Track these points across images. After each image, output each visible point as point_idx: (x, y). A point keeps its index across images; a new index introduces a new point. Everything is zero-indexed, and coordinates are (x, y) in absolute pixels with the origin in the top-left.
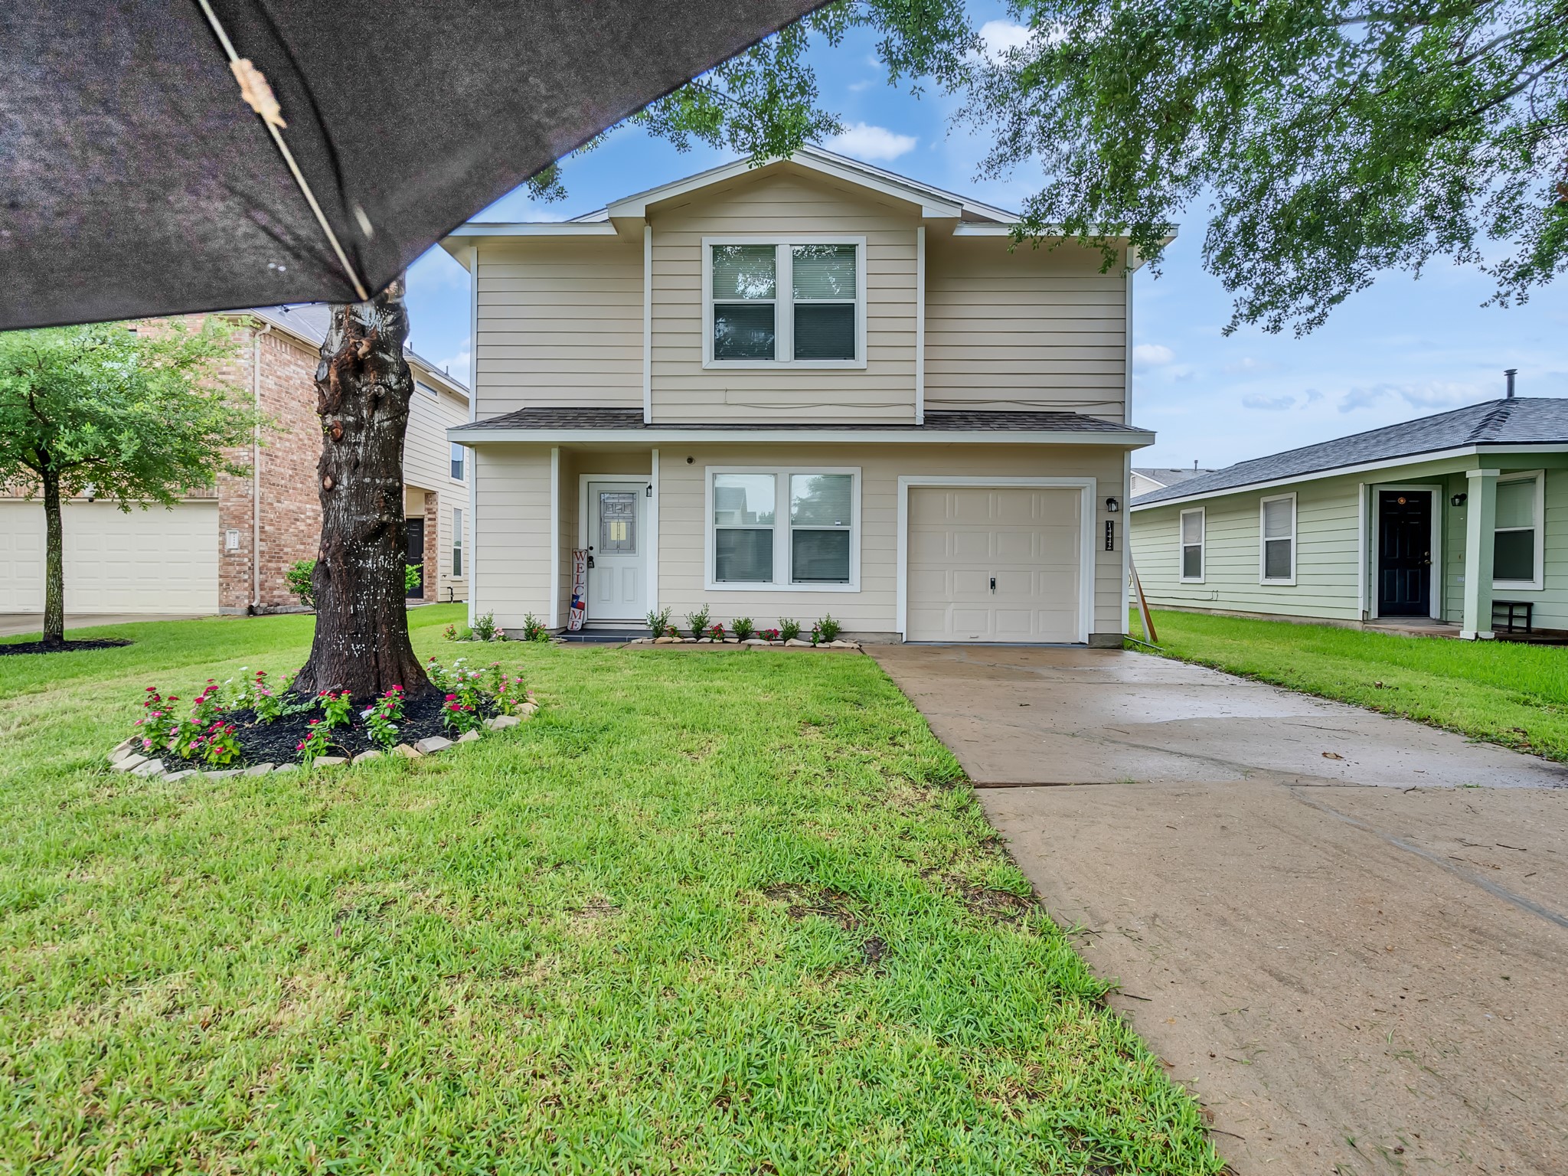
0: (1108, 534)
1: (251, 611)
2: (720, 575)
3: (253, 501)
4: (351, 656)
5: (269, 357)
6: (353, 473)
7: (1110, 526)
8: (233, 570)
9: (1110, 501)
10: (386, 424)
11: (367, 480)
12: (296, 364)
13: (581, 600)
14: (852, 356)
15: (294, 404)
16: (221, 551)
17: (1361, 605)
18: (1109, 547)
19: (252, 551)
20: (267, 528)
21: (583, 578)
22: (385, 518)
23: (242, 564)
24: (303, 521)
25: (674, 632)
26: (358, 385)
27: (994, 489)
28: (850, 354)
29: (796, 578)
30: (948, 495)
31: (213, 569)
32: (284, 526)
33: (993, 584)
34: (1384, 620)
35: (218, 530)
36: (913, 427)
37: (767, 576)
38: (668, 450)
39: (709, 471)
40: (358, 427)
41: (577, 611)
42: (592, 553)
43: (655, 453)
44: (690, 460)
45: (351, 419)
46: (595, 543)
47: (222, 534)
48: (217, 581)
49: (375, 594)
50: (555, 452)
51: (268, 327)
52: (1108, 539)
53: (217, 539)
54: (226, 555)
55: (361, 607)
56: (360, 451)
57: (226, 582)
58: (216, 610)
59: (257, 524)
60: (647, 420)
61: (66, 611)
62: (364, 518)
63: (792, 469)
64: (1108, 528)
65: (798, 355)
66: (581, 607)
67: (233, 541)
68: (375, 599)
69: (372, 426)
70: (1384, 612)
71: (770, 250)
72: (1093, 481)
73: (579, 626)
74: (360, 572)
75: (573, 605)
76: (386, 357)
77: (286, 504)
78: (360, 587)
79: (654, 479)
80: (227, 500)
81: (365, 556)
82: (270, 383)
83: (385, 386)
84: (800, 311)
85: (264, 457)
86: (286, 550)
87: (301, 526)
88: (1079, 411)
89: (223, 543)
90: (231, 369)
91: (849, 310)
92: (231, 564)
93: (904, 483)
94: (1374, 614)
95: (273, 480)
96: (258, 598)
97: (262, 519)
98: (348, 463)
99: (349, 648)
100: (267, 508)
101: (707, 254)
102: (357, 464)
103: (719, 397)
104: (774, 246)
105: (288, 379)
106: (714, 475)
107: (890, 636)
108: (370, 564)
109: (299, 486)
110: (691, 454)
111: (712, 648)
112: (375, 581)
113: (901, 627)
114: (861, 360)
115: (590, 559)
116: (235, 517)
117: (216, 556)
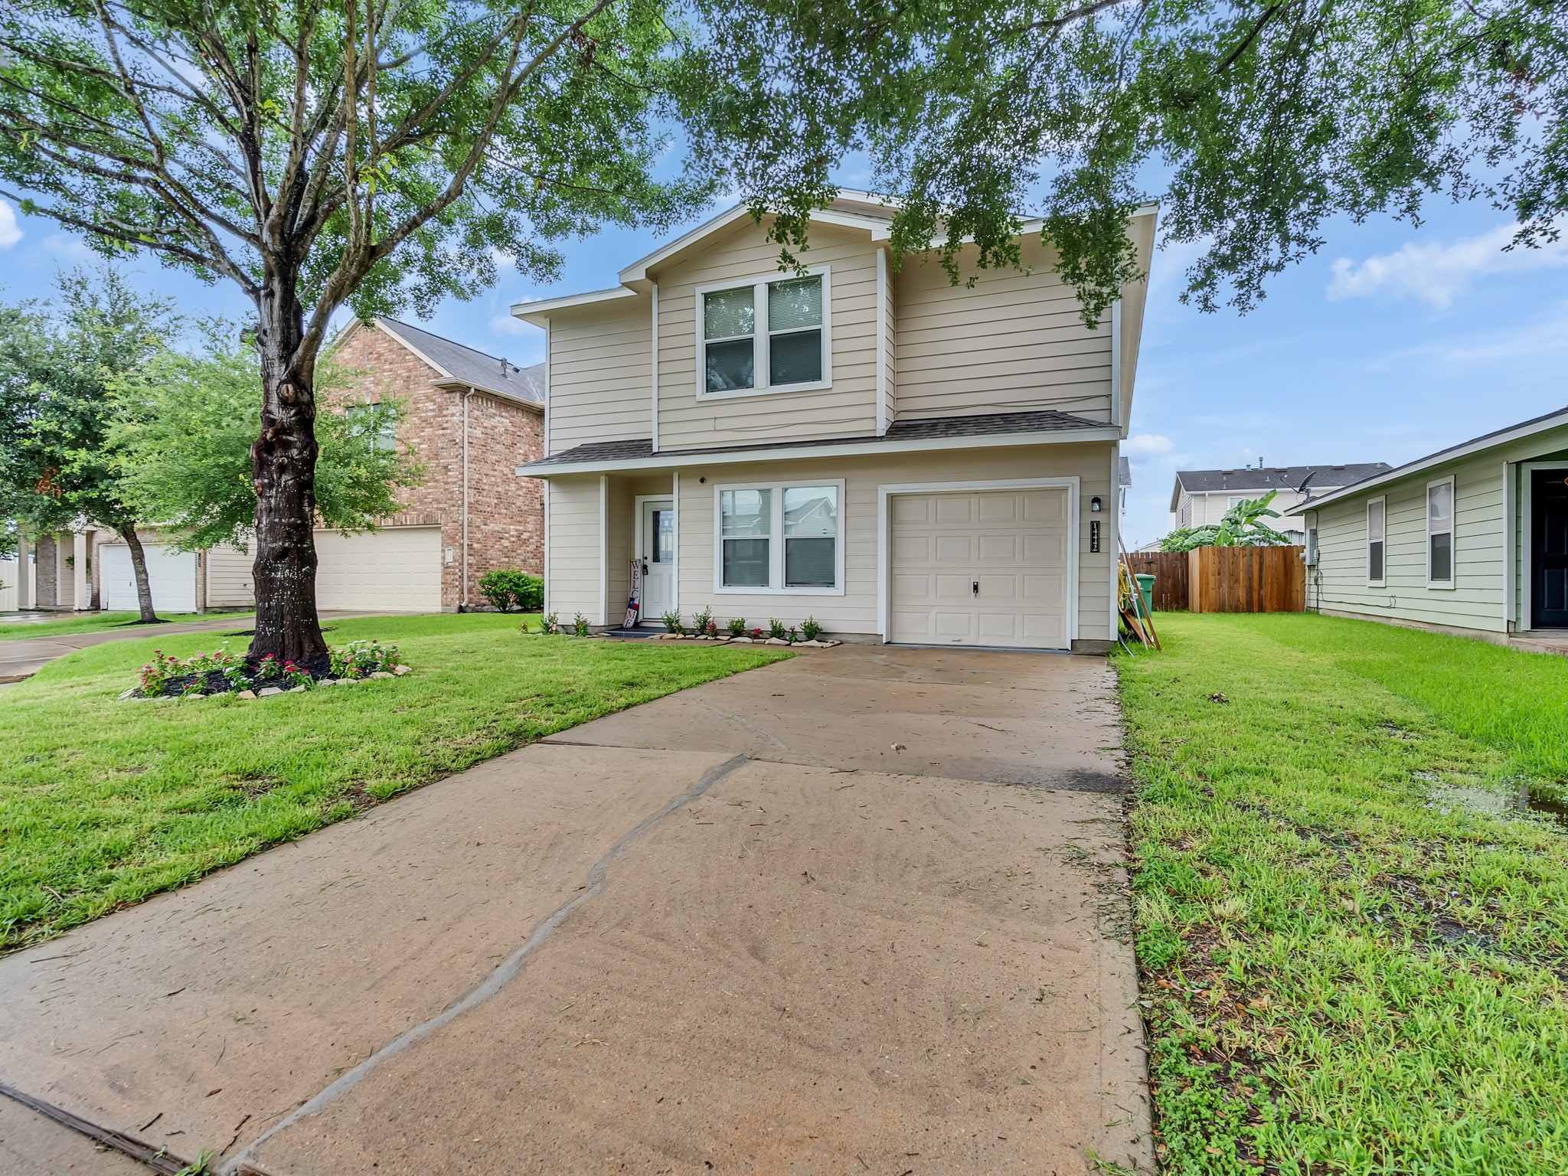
0: (1093, 535)
1: (461, 610)
2: (726, 581)
3: (462, 525)
4: (266, 634)
5: (477, 413)
6: (268, 516)
7: (1095, 526)
8: (450, 578)
9: (1096, 500)
10: (290, 482)
11: (277, 520)
12: (501, 416)
13: (636, 602)
14: (819, 378)
15: (499, 447)
16: (443, 564)
17: (1505, 612)
18: (1095, 548)
19: (462, 564)
20: (475, 545)
21: (638, 583)
22: (287, 545)
23: (455, 574)
24: (507, 539)
25: (680, 630)
26: (270, 458)
27: (976, 493)
28: (818, 377)
29: (789, 582)
30: (931, 501)
31: (438, 578)
32: (490, 544)
33: (976, 588)
34: (1541, 632)
35: (440, 548)
36: (874, 439)
37: (764, 581)
38: (685, 472)
39: (717, 488)
40: (271, 486)
41: (632, 611)
42: (647, 562)
43: (676, 475)
44: (702, 481)
45: (266, 481)
46: (650, 554)
47: (443, 551)
48: (440, 586)
49: (283, 595)
50: (603, 478)
51: (473, 390)
52: (1093, 540)
53: (440, 554)
54: (446, 567)
55: (273, 603)
56: (273, 501)
57: (446, 588)
58: (439, 609)
59: (466, 542)
60: (655, 450)
61: (318, 607)
62: (274, 545)
63: (785, 484)
64: (1093, 529)
65: (773, 381)
66: (636, 608)
67: (449, 558)
68: (282, 598)
69: (280, 485)
70: (1538, 622)
71: (751, 289)
72: (1076, 480)
73: (631, 624)
74: (272, 581)
75: (630, 606)
76: (291, 438)
77: (492, 526)
78: (272, 591)
79: (675, 496)
80: (446, 525)
81: (276, 570)
82: (478, 433)
83: (287, 457)
84: (774, 341)
85: (472, 491)
86: (491, 562)
87: (506, 543)
88: (1060, 409)
89: (444, 558)
90: (449, 425)
91: (816, 335)
92: (448, 574)
93: (884, 491)
94: (1525, 623)
95: (480, 508)
96: (466, 600)
97: (470, 539)
98: (266, 509)
99: (264, 630)
100: (475, 530)
101: (700, 301)
102: (271, 510)
103: (709, 425)
104: (752, 287)
105: (493, 428)
106: (722, 493)
107: (873, 637)
108: (279, 575)
109: (504, 511)
110: (703, 475)
111: (708, 644)
112: (282, 586)
113: (882, 629)
114: (826, 382)
115: (645, 567)
116: (451, 538)
117: (440, 568)
